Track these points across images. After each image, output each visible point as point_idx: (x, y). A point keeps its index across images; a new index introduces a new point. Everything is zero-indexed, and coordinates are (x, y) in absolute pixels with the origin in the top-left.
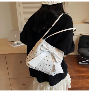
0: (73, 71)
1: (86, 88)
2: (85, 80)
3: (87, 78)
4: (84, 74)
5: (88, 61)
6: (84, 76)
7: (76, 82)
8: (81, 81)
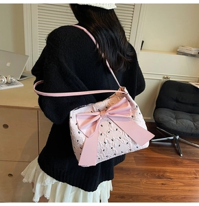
0: (134, 157)
1: (152, 198)
2: (153, 180)
3: (159, 176)
4: (156, 167)
5: (172, 138)
6: (154, 171)
7: (132, 182)
8: (144, 181)
